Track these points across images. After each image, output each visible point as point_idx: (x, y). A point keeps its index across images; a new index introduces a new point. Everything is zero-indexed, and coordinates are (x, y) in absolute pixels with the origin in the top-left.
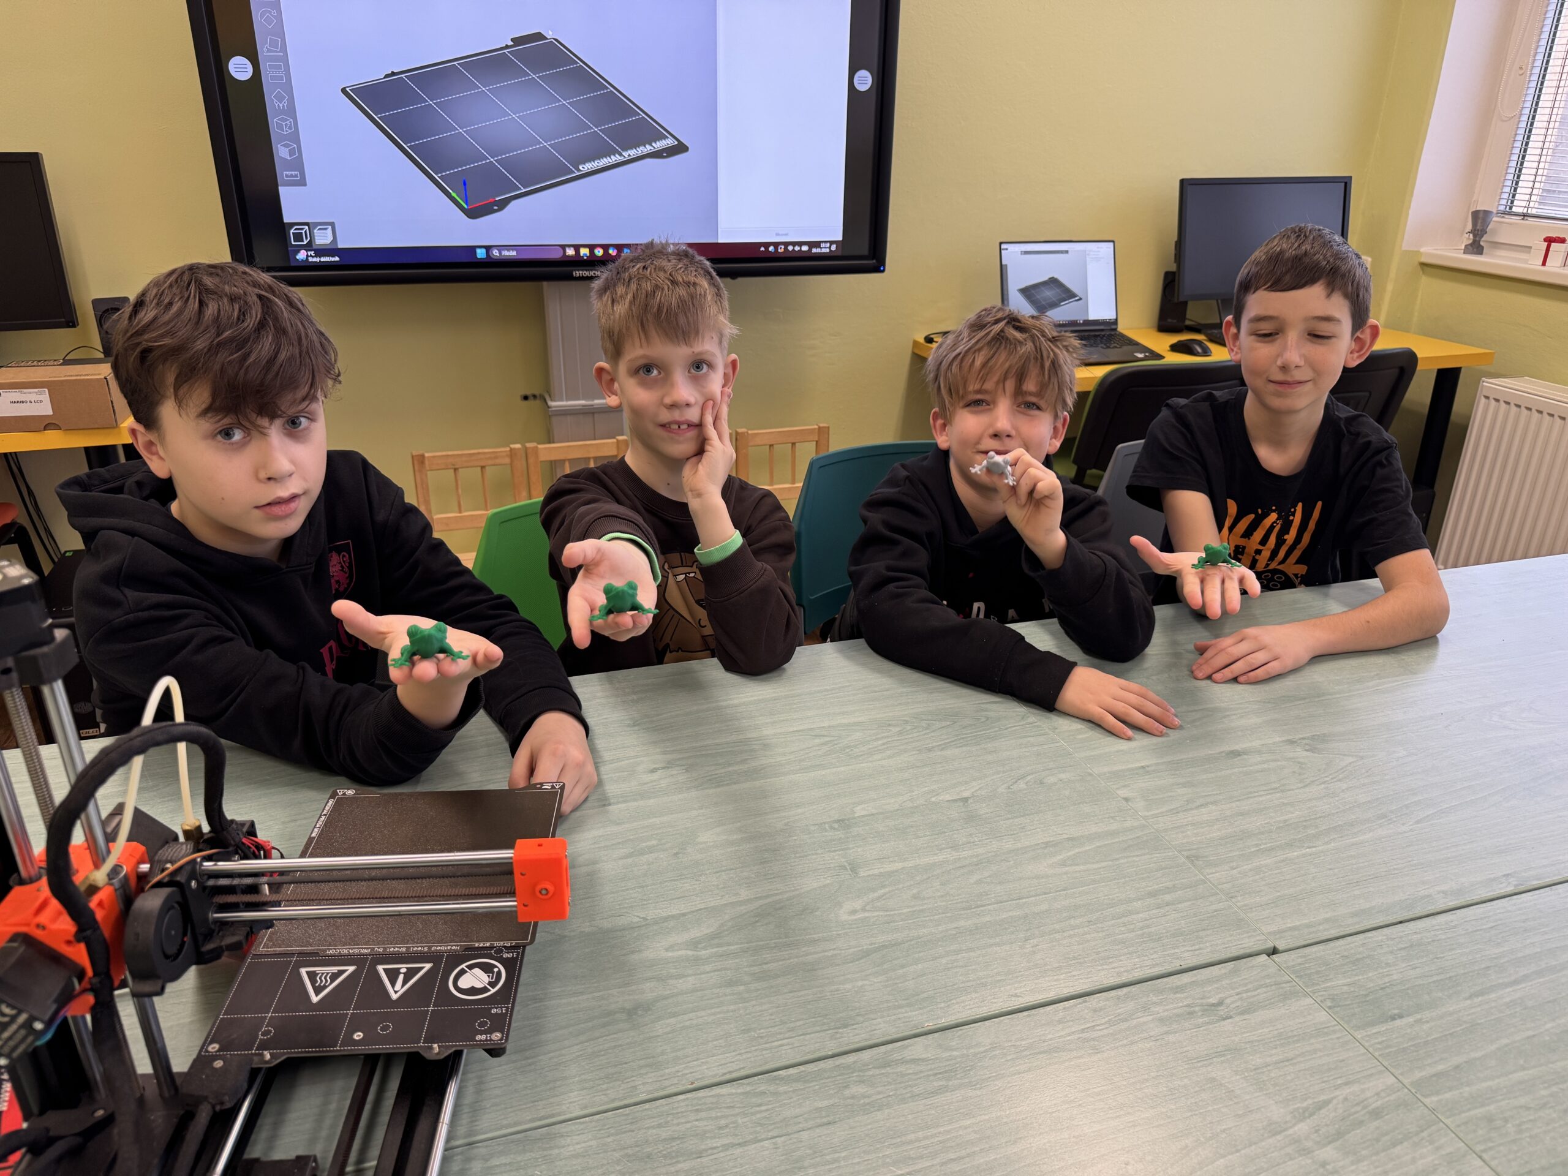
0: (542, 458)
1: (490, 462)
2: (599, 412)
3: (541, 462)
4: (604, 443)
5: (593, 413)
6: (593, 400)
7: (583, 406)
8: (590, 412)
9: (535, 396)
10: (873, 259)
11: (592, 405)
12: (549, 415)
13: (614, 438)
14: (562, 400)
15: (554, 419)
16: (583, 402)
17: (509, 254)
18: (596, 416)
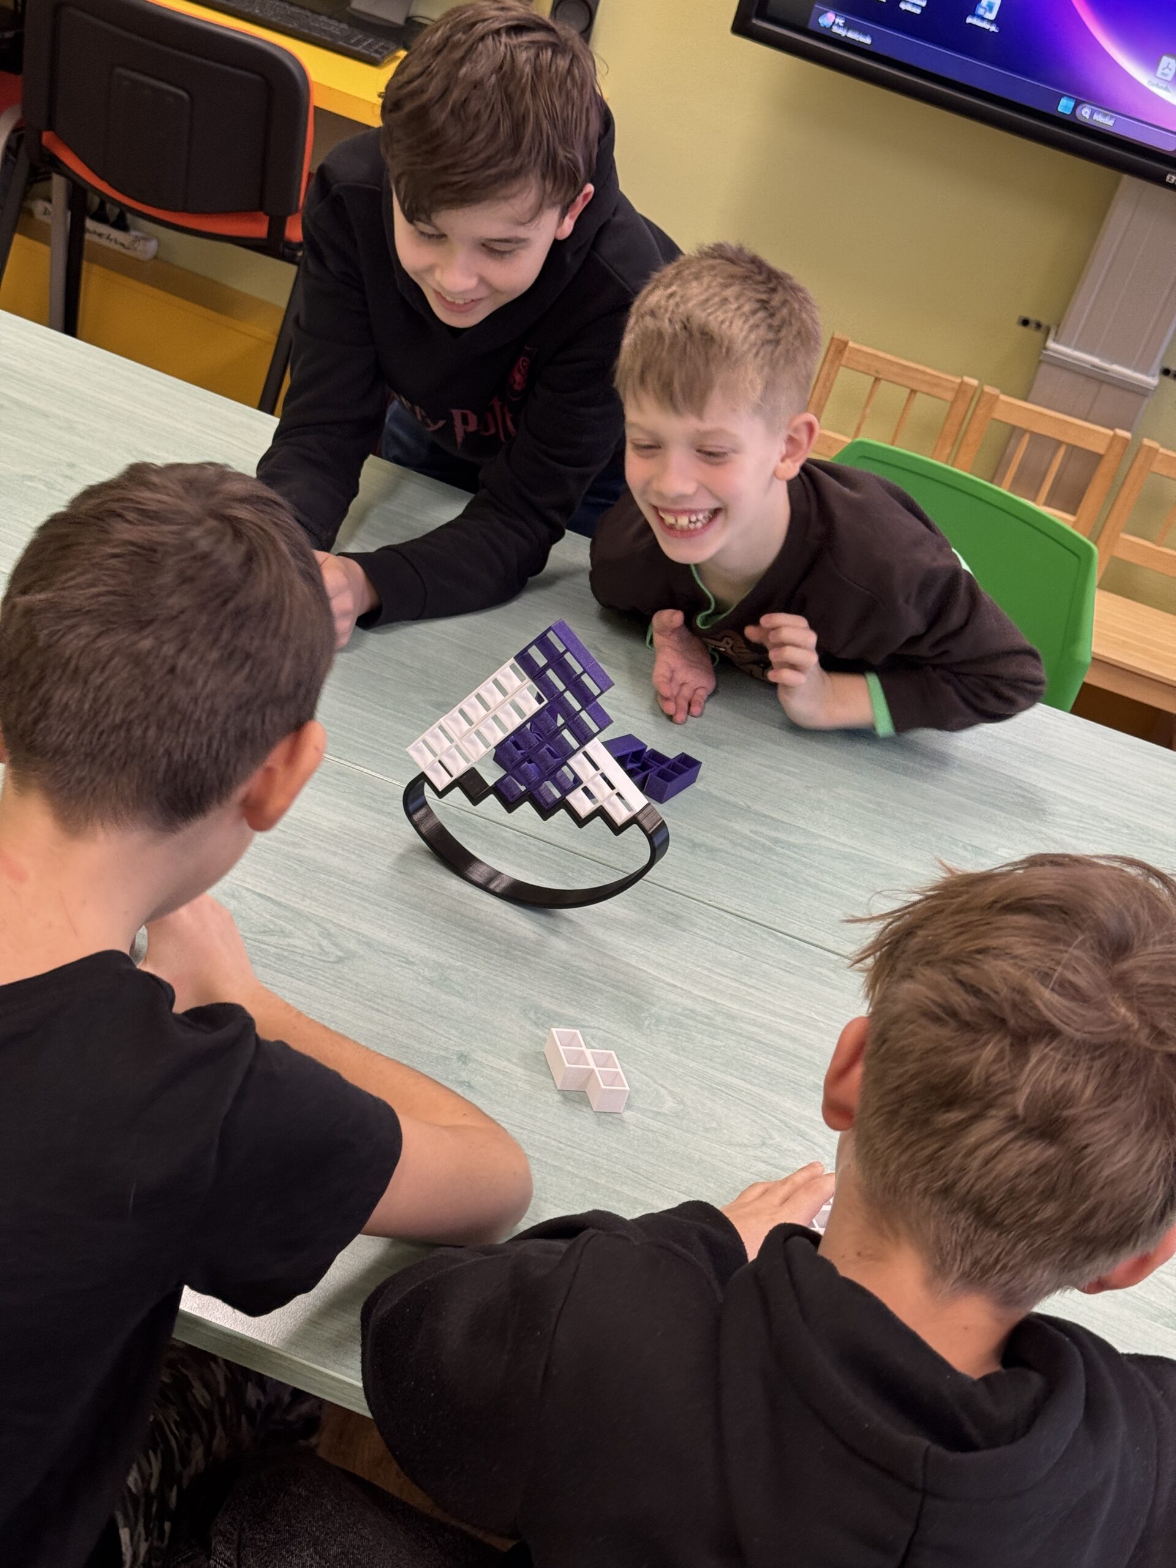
0: (996, 415)
1: (925, 388)
2: (1109, 384)
3: (993, 419)
5: (1102, 382)
6: (1111, 364)
7: (1093, 366)
8: (1098, 378)
9: (1039, 326)
11: (1107, 370)
12: (1041, 359)
13: (1112, 428)
14: (1068, 345)
15: (1044, 368)
16: (1096, 361)
17: (1104, 120)
18: (1104, 387)
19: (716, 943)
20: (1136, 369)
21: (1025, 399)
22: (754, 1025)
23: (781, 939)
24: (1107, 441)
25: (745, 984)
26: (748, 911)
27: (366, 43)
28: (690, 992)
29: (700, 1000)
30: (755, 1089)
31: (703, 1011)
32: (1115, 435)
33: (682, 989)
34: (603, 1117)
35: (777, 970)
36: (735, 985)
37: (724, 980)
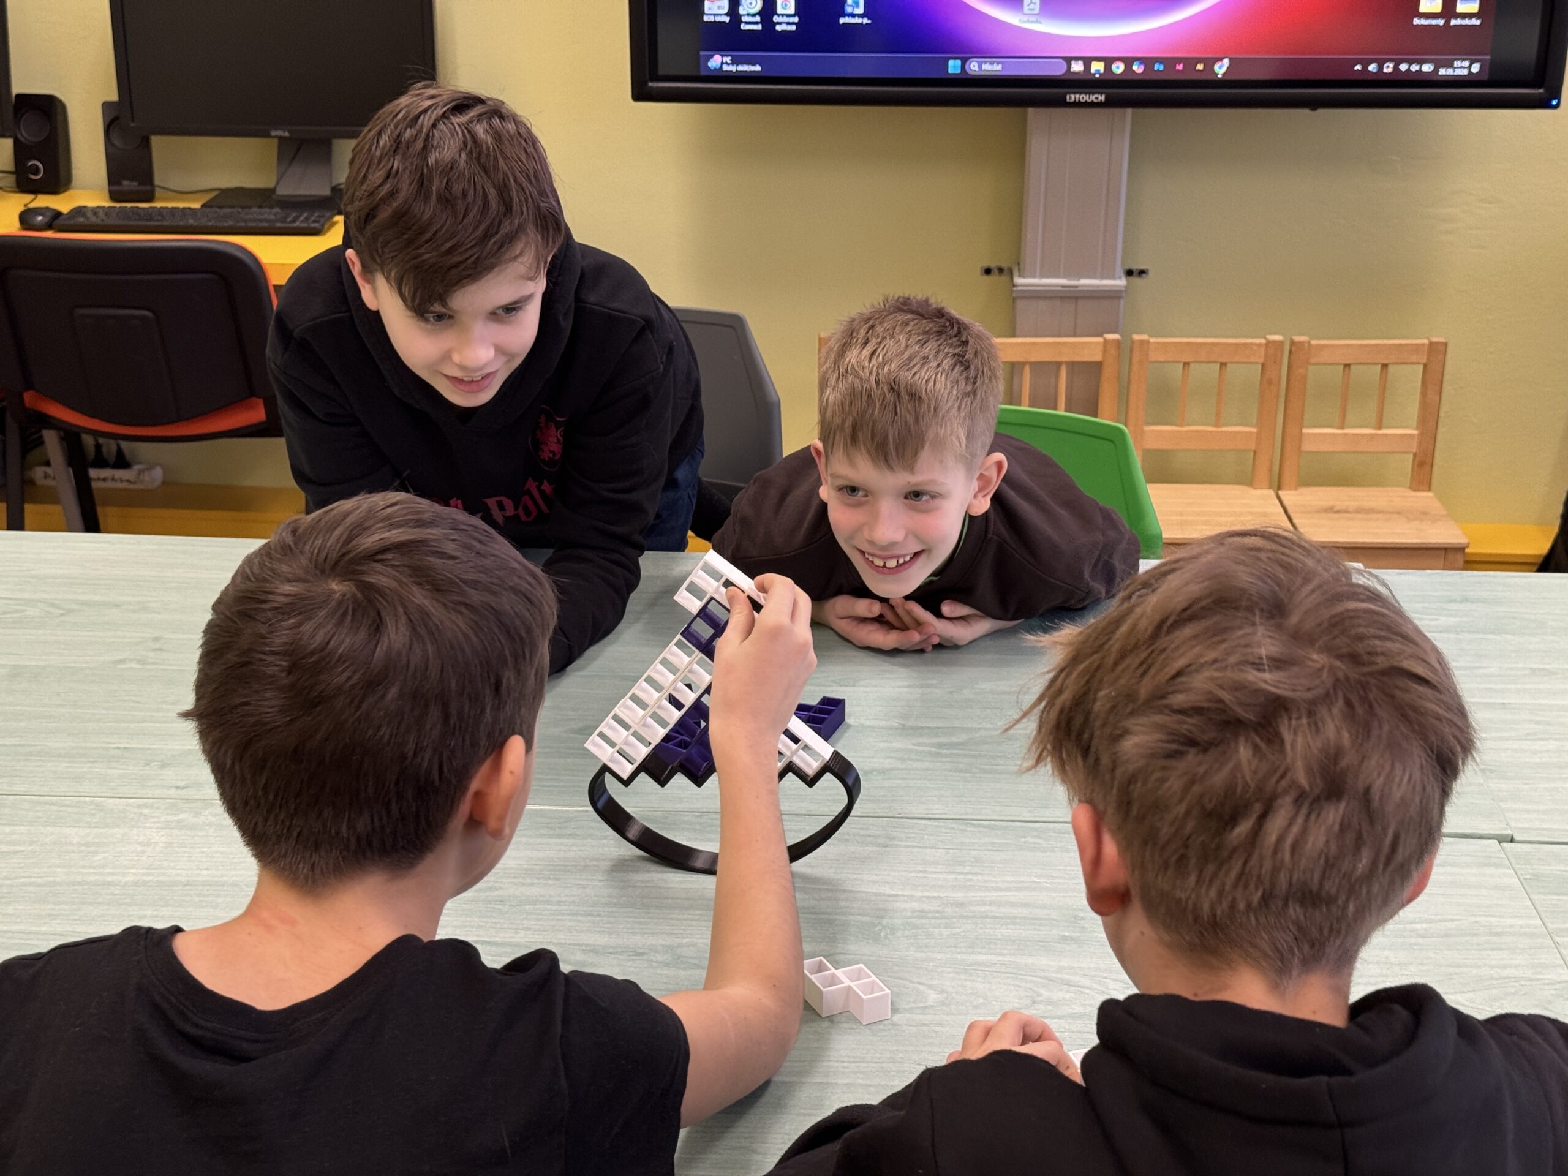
4: (1085, 343)
5: (1077, 298)
6: (1079, 280)
7: (1063, 287)
8: (1071, 297)
9: (1001, 270)
10: (1540, 87)
11: (1077, 287)
12: (1015, 297)
13: (1101, 335)
14: (1034, 277)
15: (1020, 304)
16: (1063, 281)
17: (992, 68)
18: (1081, 303)
19: (920, 847)
20: (1103, 277)
21: (1014, 336)
22: (985, 904)
23: (980, 825)
24: (1101, 347)
25: (962, 873)
26: (938, 812)
27: (301, 219)
28: (912, 896)
29: (924, 899)
30: (1008, 958)
31: (932, 908)
32: (1106, 341)
33: (904, 896)
34: (874, 1027)
35: (985, 852)
36: (953, 876)
37: (940, 876)
